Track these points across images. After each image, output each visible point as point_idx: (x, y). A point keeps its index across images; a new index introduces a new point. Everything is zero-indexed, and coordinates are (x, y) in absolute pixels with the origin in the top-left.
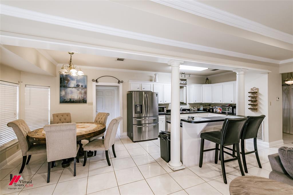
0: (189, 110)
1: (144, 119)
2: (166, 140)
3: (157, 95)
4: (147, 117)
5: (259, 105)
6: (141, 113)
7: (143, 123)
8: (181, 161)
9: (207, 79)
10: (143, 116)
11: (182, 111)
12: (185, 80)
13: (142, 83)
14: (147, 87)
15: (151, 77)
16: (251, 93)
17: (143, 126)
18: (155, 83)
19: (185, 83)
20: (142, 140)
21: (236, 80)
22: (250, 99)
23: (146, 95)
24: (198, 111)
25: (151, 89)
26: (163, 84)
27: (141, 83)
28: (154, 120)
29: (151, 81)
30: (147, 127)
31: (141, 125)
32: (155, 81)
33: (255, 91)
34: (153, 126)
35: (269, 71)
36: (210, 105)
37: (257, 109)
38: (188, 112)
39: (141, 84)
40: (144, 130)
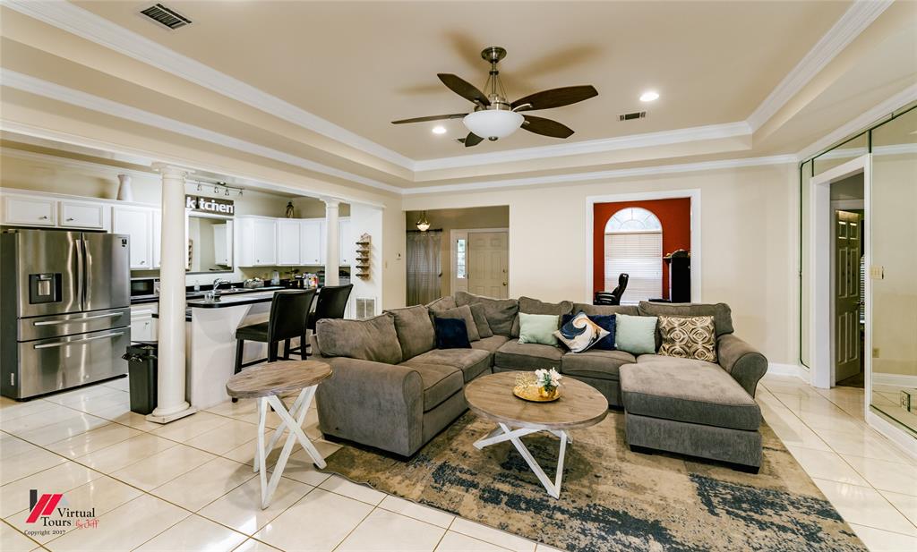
0: (240, 285)
1: (70, 318)
2: (145, 361)
3: (124, 242)
4: (83, 312)
5: (372, 268)
6: (59, 299)
7: (66, 334)
8: (188, 400)
9: (290, 205)
10: (67, 311)
11: (218, 288)
12: (231, 203)
13: (63, 200)
14: (85, 213)
15: (103, 182)
16: (361, 244)
17: (65, 341)
18: (117, 206)
19: (228, 211)
20: (60, 388)
21: (324, 216)
22: (359, 255)
23: (78, 242)
24: (265, 286)
25: (101, 222)
26: (151, 209)
27: (59, 200)
28: (114, 320)
29: (104, 195)
30: (85, 342)
31: (58, 341)
32: (119, 199)
33: (365, 241)
34: (109, 339)
35: (384, 206)
36: (297, 270)
37: (368, 275)
38: (237, 290)
39: (59, 203)
40: (68, 355)
